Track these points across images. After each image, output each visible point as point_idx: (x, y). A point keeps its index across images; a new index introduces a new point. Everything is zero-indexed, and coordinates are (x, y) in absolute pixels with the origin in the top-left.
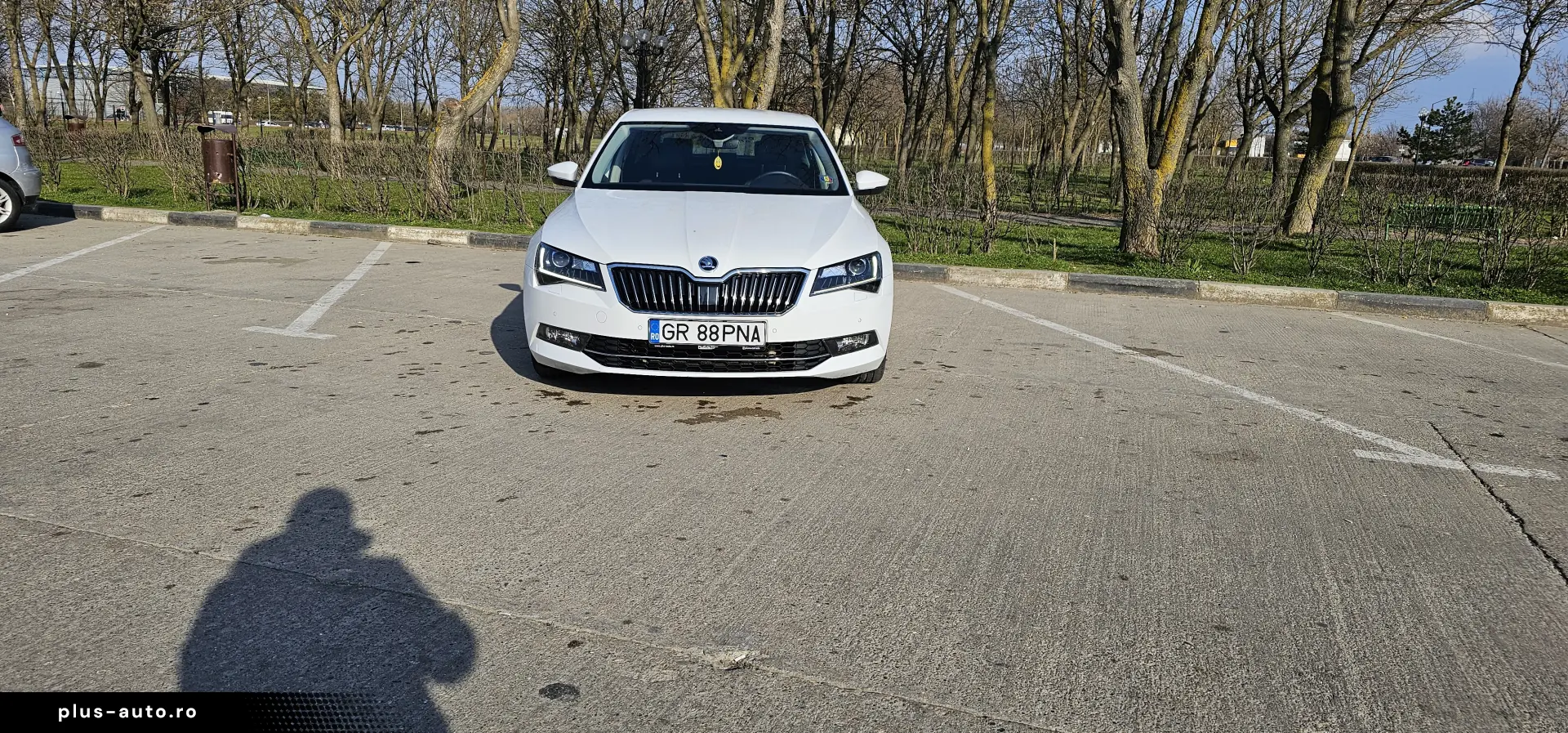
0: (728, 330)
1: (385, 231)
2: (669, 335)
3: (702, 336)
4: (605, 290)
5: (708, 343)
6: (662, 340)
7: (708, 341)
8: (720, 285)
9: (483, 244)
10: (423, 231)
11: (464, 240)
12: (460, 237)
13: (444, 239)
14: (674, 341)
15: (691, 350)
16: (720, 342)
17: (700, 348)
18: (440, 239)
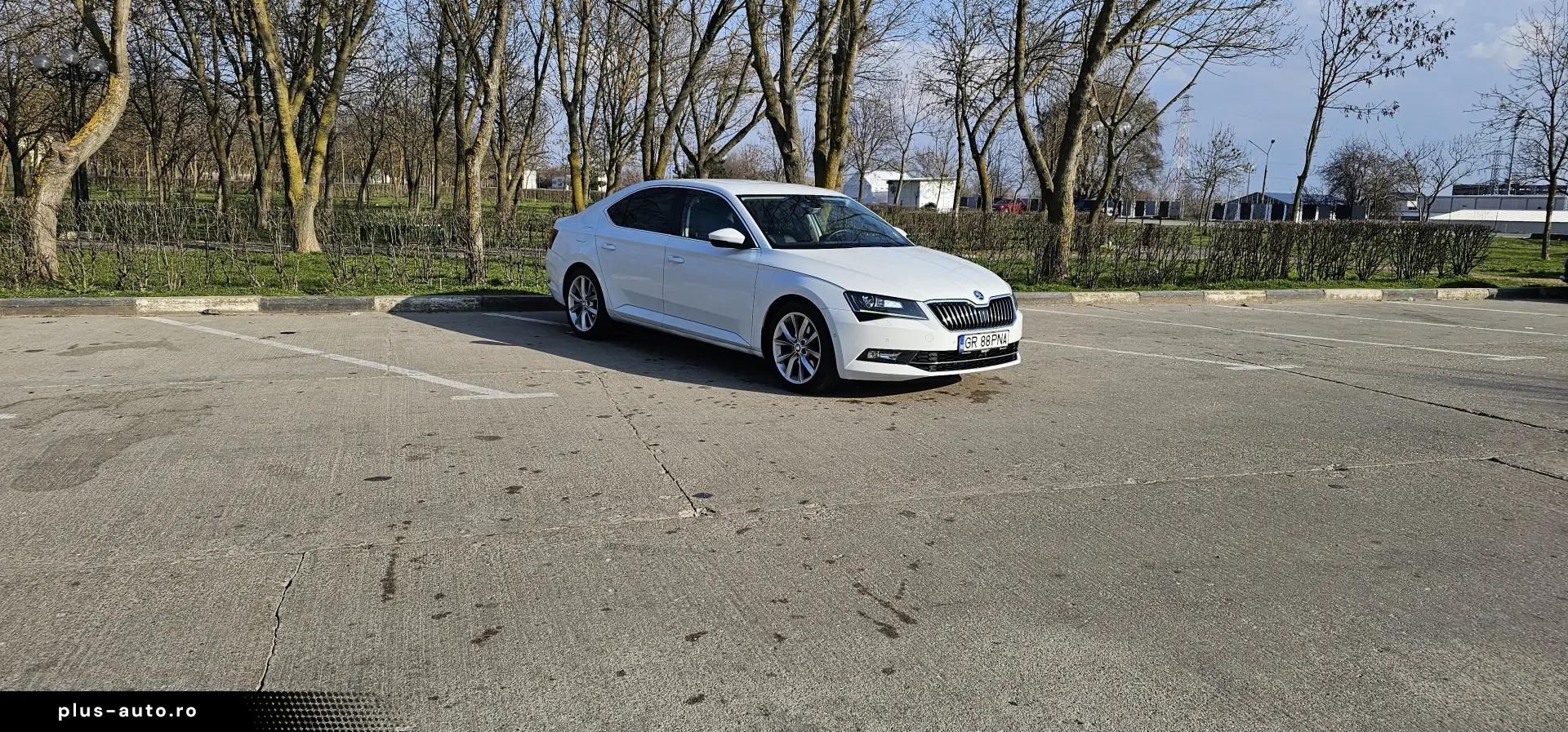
0: (994, 337)
1: (132, 305)
2: (968, 345)
3: (983, 344)
4: (928, 319)
5: (985, 348)
6: (965, 349)
7: (985, 347)
8: (988, 308)
9: (280, 310)
10: (192, 301)
11: (255, 307)
12: (249, 304)
13: (225, 307)
14: (970, 349)
15: (977, 353)
16: (990, 347)
17: (983, 351)
18: (218, 308)
